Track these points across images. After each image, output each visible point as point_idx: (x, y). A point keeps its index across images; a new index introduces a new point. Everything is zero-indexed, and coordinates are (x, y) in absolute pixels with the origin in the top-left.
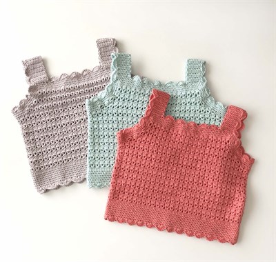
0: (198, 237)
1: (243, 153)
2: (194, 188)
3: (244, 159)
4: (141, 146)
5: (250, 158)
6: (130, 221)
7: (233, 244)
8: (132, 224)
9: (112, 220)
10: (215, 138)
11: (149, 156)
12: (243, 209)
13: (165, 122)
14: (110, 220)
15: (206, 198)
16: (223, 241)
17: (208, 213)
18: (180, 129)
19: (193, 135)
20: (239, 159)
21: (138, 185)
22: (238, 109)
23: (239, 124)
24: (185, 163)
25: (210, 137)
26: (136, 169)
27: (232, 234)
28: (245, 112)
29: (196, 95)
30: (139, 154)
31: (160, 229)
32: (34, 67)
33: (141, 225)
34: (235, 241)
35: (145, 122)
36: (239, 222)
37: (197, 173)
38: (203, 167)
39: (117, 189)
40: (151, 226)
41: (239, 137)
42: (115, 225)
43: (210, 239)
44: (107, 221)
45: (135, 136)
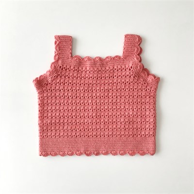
0: (122, 154)
1: (149, 74)
2: (110, 114)
3: (150, 79)
4: (57, 88)
5: (155, 77)
6: (61, 153)
7: (153, 155)
8: (63, 155)
9: (46, 155)
10: (119, 67)
11: (66, 94)
12: (155, 123)
13: (73, 63)
14: (44, 156)
15: (122, 120)
16: (143, 154)
17: (127, 133)
18: (88, 65)
19: (100, 69)
20: (145, 80)
21: (61, 121)
22: (132, 36)
23: (138, 49)
24: (98, 95)
25: (115, 67)
26: (57, 108)
27: (151, 147)
28: (139, 37)
30: (57, 94)
31: (88, 155)
33: (72, 154)
34: (154, 152)
35: (55, 66)
36: (154, 135)
37: (110, 101)
38: (114, 94)
39: (45, 128)
40: (81, 154)
41: (140, 61)
42: (49, 159)
43: (132, 154)
44: (42, 156)
45: (50, 80)
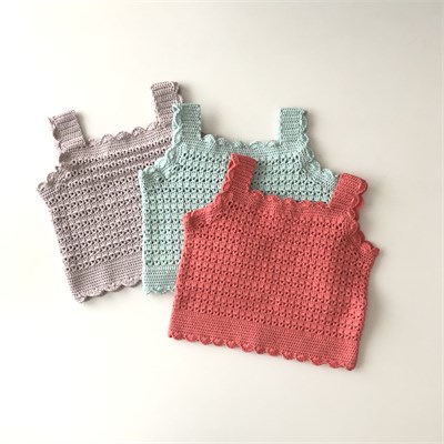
0: (300, 360)
1: (363, 240)
2: (293, 292)
3: (364, 249)
4: (217, 234)
5: (372, 247)
6: (204, 339)
7: (350, 370)
8: (207, 342)
9: (178, 338)
10: (321, 220)
11: (229, 247)
12: (363, 321)
13: (251, 200)
14: (176, 338)
15: (310, 306)
16: (335, 365)
17: (314, 327)
18: (271, 208)
19: (290, 217)
20: (357, 250)
21: (213, 288)
22: (354, 178)
23: (356, 200)
24: (279, 257)
25: (315, 219)
26: (211, 266)
27: (348, 355)
28: (364, 182)
29: (294, 160)
30: (215, 245)
31: (245, 350)
32: (65, 126)
33: (220, 344)
34: (353, 365)
35: (222, 201)
36: (358, 339)
37: (296, 271)
38: (305, 261)
39: (185, 294)
40: (234, 346)
41: (356, 219)
42: (183, 344)
43: (318, 363)
44: (172, 339)
45: (208, 221)
